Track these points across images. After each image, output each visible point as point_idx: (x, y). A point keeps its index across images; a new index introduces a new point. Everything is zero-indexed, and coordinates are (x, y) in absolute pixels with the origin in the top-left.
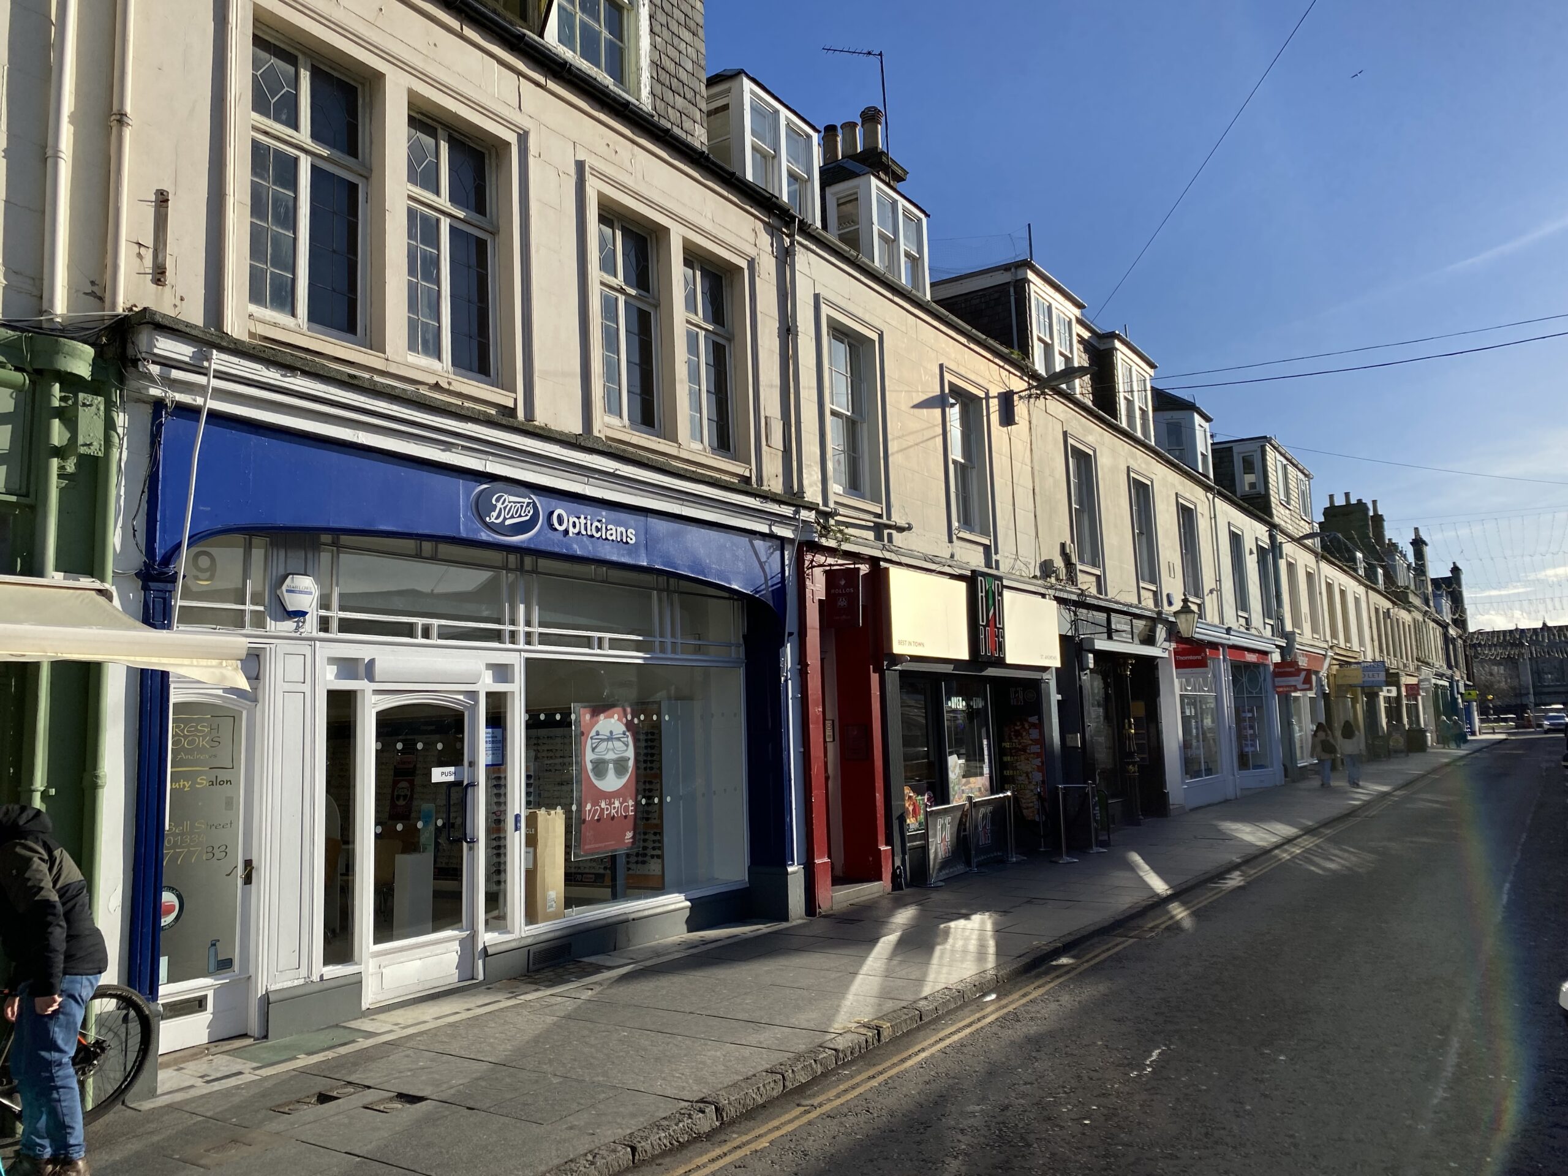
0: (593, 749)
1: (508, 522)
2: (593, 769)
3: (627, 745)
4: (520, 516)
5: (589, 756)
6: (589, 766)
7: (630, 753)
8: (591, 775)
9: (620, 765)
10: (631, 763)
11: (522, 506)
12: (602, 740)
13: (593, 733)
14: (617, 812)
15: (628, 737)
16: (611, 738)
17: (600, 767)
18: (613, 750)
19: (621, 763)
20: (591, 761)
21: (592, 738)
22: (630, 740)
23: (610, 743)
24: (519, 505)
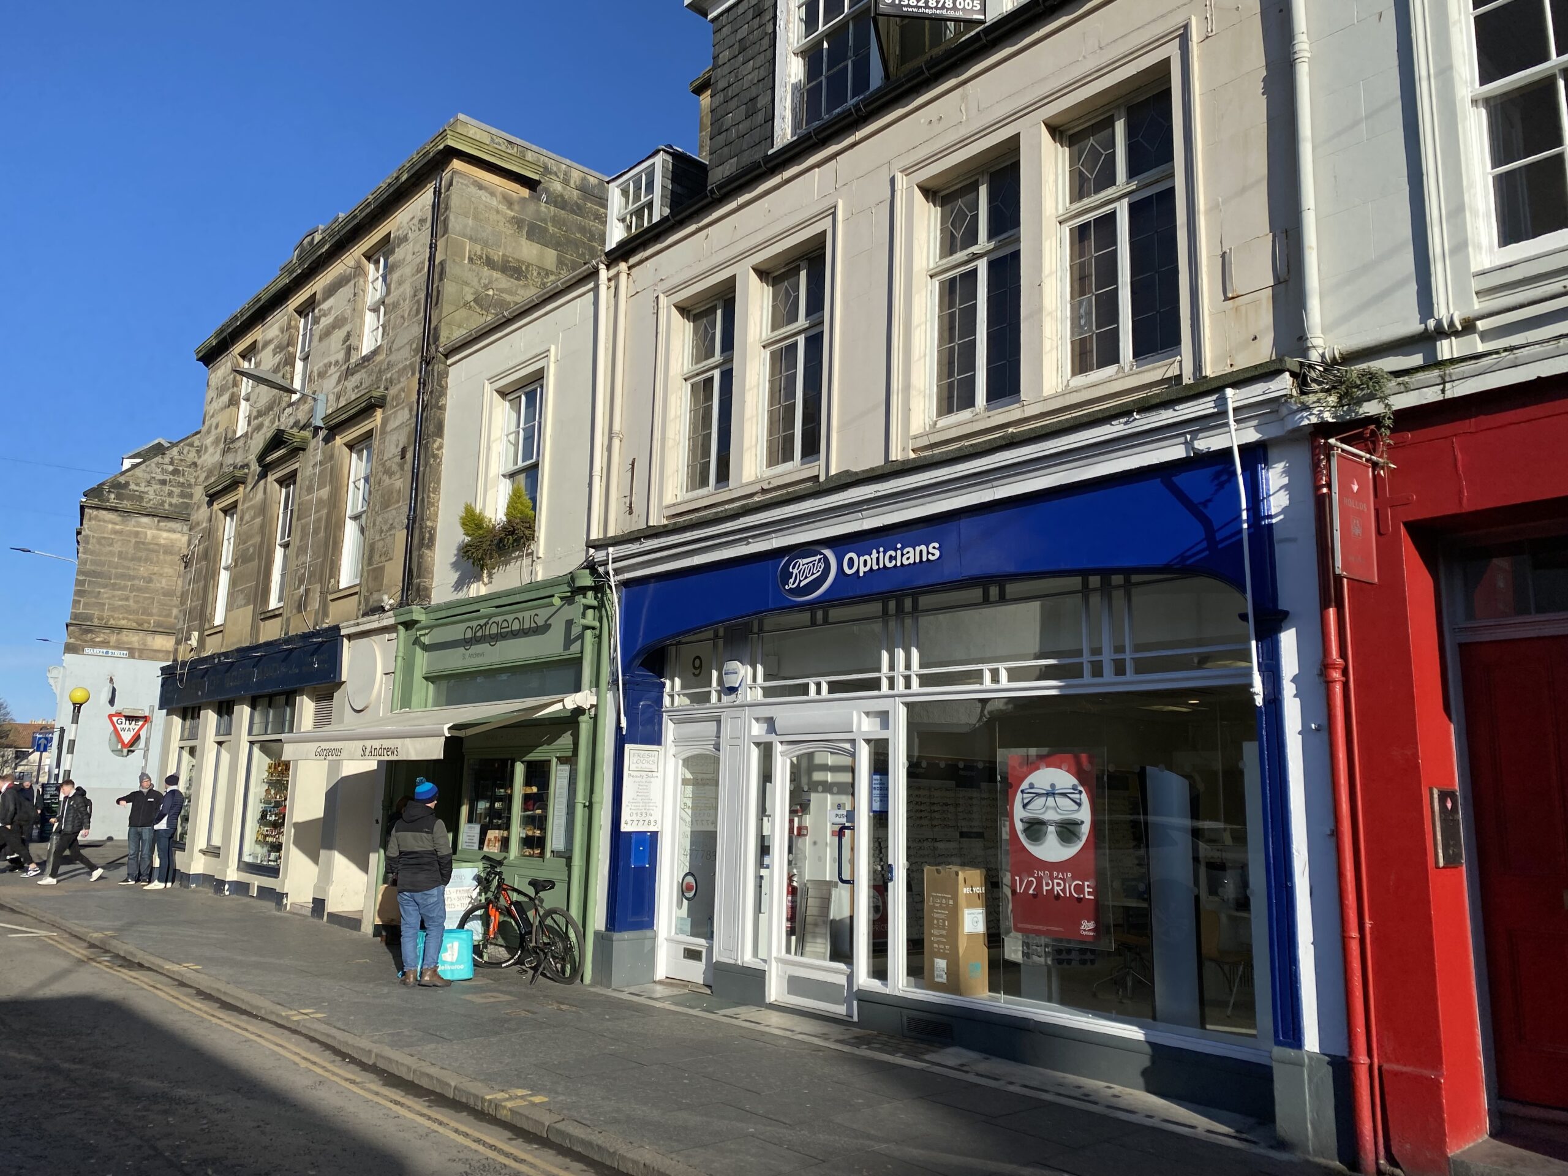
0: (1025, 806)
1: (802, 584)
2: (1025, 831)
3: (1079, 804)
4: (813, 574)
5: (1019, 813)
6: (1019, 826)
7: (1085, 815)
8: (1022, 837)
9: (1067, 830)
10: (1085, 829)
11: (814, 565)
12: (1038, 794)
13: (1025, 785)
14: (1063, 890)
15: (1080, 792)
16: (1051, 793)
17: (1035, 828)
18: (1056, 808)
19: (1069, 827)
20: (1021, 820)
21: (1022, 792)
22: (1084, 797)
23: (1050, 799)
24: (811, 565)
